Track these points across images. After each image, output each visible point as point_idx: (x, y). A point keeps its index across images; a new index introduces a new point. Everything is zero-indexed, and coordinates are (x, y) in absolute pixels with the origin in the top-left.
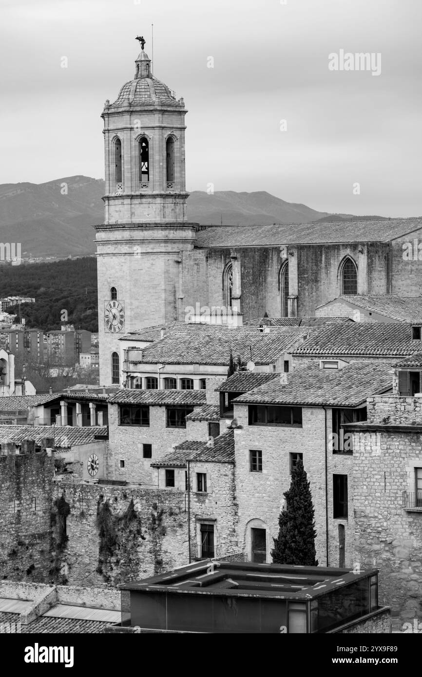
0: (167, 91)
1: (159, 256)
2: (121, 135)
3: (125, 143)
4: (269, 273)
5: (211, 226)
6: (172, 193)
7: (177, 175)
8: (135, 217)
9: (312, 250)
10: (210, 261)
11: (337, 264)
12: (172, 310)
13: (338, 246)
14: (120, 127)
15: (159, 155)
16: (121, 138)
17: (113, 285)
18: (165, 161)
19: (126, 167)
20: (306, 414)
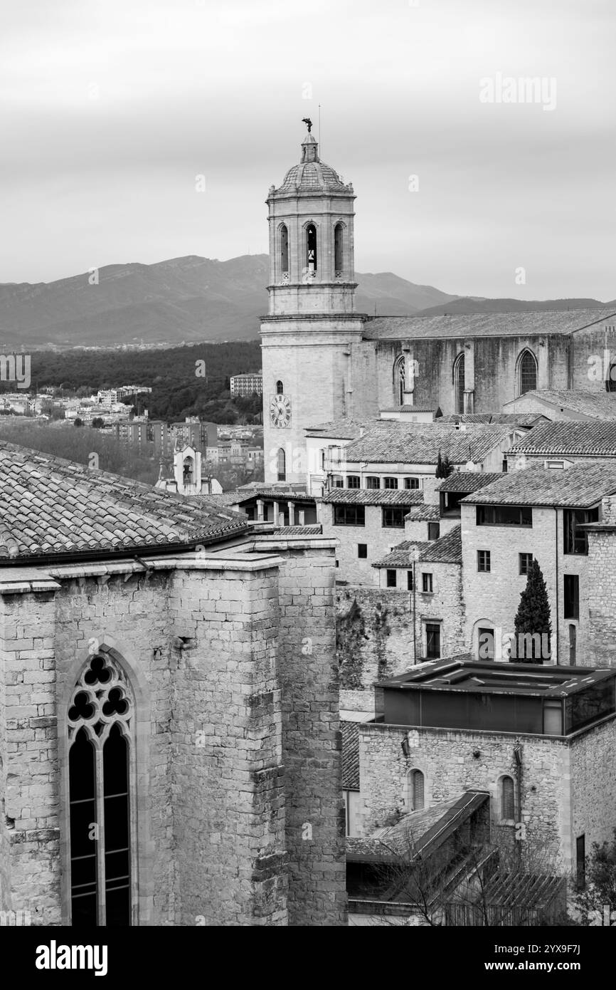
0: (335, 176)
1: (328, 349)
2: (288, 222)
3: (292, 231)
4: (443, 366)
5: (378, 317)
6: (341, 283)
7: (345, 263)
8: (303, 307)
9: (488, 342)
10: (380, 354)
11: (515, 357)
12: (341, 404)
13: (517, 338)
14: (287, 214)
15: (328, 244)
16: (287, 225)
17: (279, 379)
18: (333, 249)
19: (292, 255)
20: (536, 514)
